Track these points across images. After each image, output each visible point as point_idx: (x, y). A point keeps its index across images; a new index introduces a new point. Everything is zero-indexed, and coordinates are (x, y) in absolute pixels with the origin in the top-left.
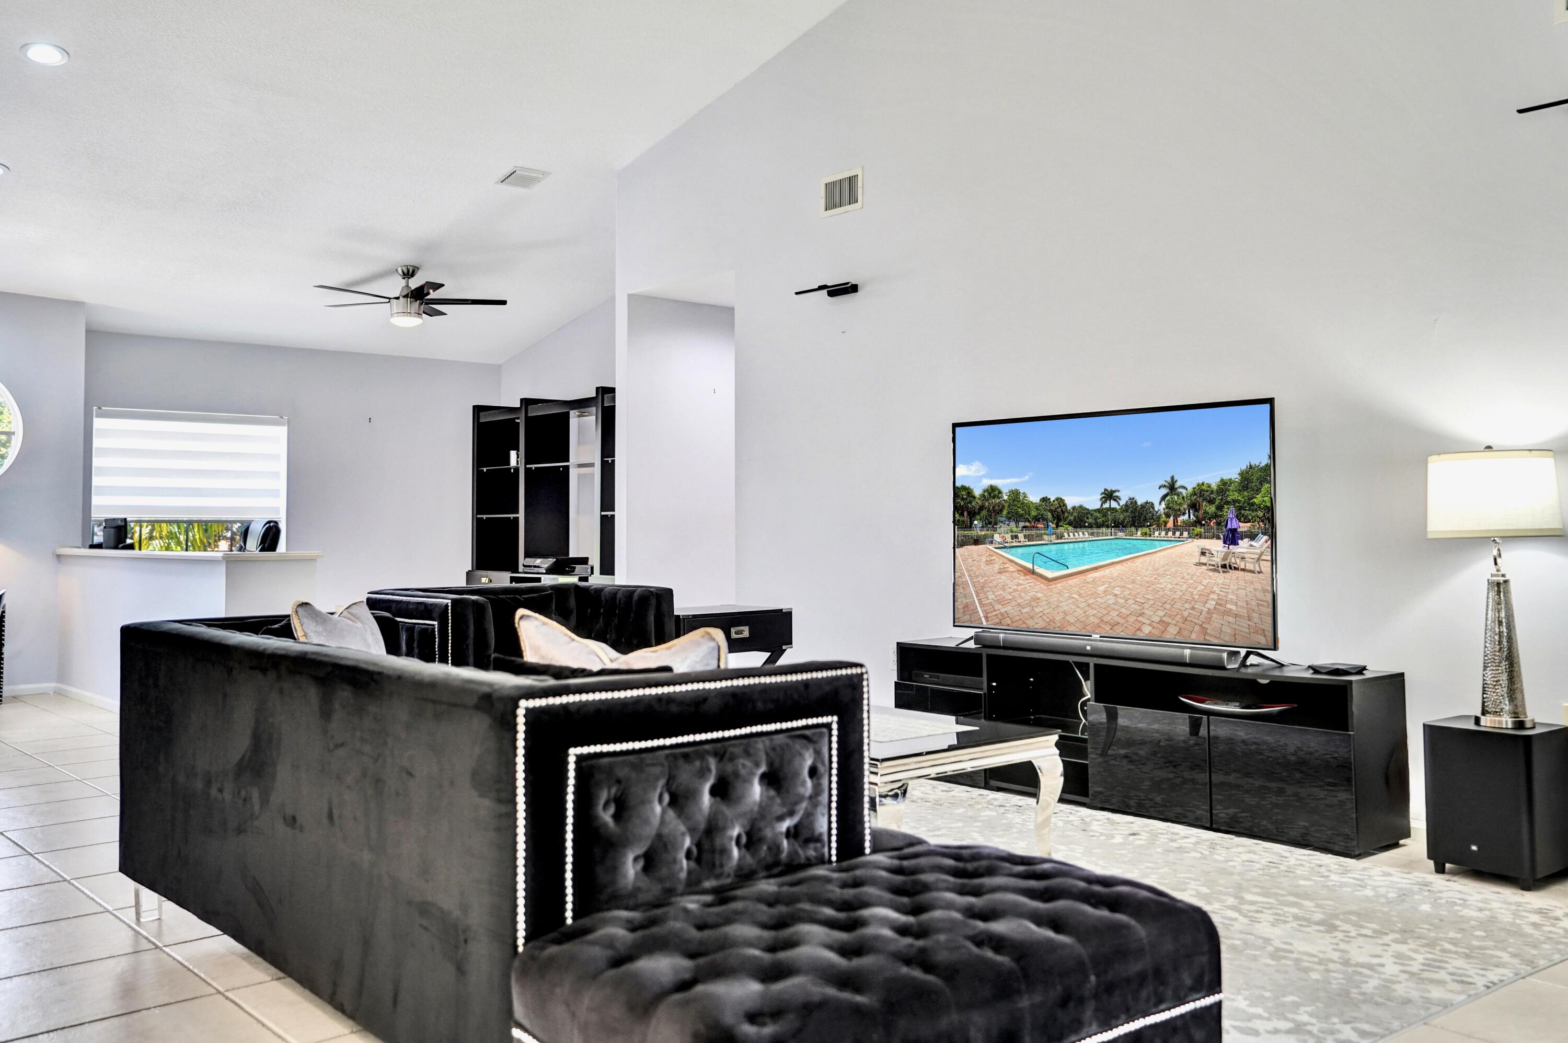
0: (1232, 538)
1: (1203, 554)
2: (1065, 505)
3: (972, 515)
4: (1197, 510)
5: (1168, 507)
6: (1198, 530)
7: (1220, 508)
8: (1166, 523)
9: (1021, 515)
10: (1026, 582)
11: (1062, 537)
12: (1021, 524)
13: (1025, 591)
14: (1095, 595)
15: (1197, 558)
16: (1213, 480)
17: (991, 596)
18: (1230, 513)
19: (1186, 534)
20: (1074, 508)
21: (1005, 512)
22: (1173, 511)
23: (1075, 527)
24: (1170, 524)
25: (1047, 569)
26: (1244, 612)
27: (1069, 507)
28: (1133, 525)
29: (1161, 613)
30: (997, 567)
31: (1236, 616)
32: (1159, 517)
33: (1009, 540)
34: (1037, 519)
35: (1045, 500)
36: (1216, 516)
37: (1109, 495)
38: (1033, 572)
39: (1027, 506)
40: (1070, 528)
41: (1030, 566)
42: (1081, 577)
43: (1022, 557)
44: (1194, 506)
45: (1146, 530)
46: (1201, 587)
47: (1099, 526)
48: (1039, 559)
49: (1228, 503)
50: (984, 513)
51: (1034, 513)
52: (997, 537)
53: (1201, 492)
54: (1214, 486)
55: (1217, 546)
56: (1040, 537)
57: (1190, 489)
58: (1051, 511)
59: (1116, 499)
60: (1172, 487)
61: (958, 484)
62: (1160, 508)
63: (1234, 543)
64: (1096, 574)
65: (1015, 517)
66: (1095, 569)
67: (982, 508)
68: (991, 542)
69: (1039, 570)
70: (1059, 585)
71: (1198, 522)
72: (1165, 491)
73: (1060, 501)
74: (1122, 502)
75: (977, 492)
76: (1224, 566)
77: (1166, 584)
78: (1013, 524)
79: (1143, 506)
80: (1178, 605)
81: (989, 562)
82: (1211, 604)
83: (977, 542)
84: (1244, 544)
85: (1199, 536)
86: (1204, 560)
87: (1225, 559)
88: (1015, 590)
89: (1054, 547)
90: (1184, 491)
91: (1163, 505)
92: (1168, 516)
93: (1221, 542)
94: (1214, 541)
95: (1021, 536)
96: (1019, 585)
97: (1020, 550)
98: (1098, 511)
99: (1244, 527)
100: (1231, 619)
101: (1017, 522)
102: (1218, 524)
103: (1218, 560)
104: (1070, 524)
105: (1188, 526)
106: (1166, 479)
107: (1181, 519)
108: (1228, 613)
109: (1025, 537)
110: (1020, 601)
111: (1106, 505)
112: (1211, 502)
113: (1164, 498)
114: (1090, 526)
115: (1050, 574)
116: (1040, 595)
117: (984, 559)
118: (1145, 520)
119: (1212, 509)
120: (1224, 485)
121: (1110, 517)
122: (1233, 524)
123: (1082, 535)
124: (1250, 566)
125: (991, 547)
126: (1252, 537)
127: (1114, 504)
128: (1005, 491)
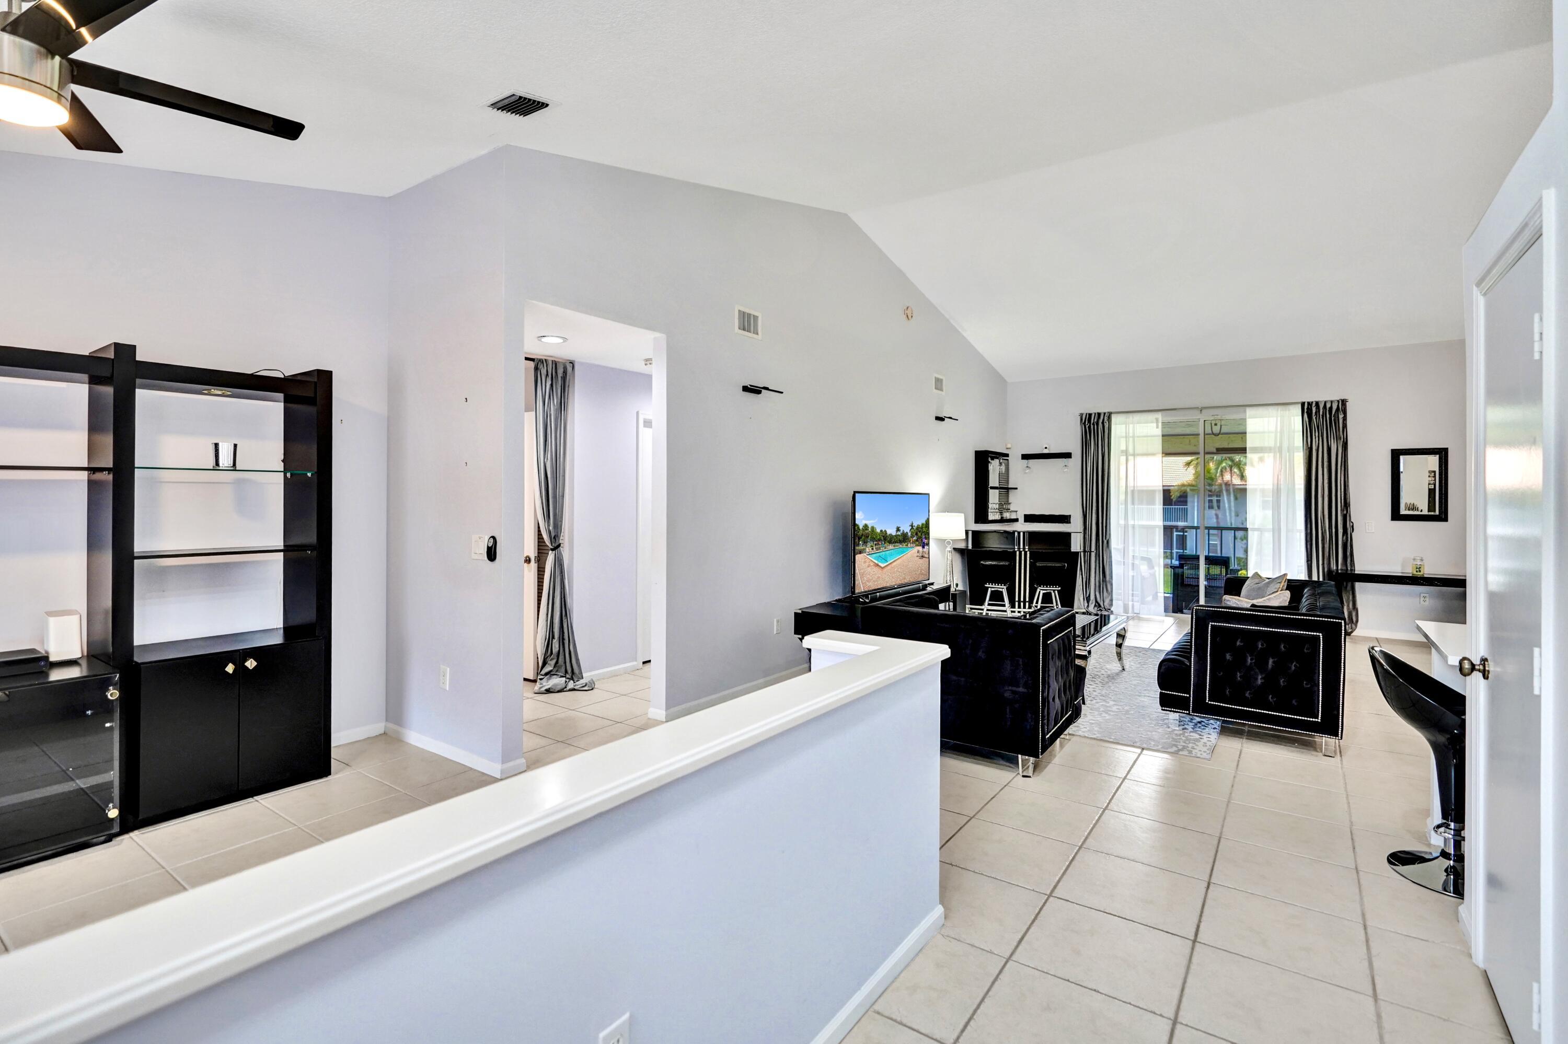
2: (886, 533)
3: (859, 538)
9: (875, 539)
10: (876, 569)
11: (886, 548)
12: (875, 543)
13: (875, 574)
14: (894, 572)
17: (865, 579)
21: (870, 537)
22: (912, 536)
23: (889, 543)
24: (911, 541)
26: (925, 573)
27: (888, 534)
28: (904, 542)
30: (867, 564)
32: (909, 538)
33: (871, 550)
34: (879, 540)
35: (881, 531)
37: (898, 529)
38: (878, 565)
39: (877, 534)
41: (877, 562)
42: (890, 565)
45: (907, 543)
47: (896, 542)
50: (863, 537)
51: (878, 537)
52: (867, 549)
54: (920, 526)
55: (920, 548)
56: (880, 548)
58: (883, 536)
60: (912, 526)
61: (855, 523)
62: (909, 534)
65: (873, 539)
66: (894, 561)
67: (862, 535)
68: (865, 552)
70: (885, 570)
71: (917, 540)
73: (885, 531)
74: (901, 532)
75: (861, 527)
77: (910, 564)
78: (872, 543)
79: (906, 534)
81: (865, 562)
82: (919, 571)
83: (860, 552)
88: (872, 574)
95: (874, 548)
96: (874, 571)
97: (874, 555)
98: (896, 536)
109: (876, 549)
110: (873, 579)
111: (898, 533)
113: (910, 530)
114: (893, 543)
115: (882, 565)
116: (880, 575)
117: (863, 560)
118: (906, 539)
121: (898, 538)
122: (923, 540)
123: (891, 547)
125: (865, 554)
128: (870, 526)
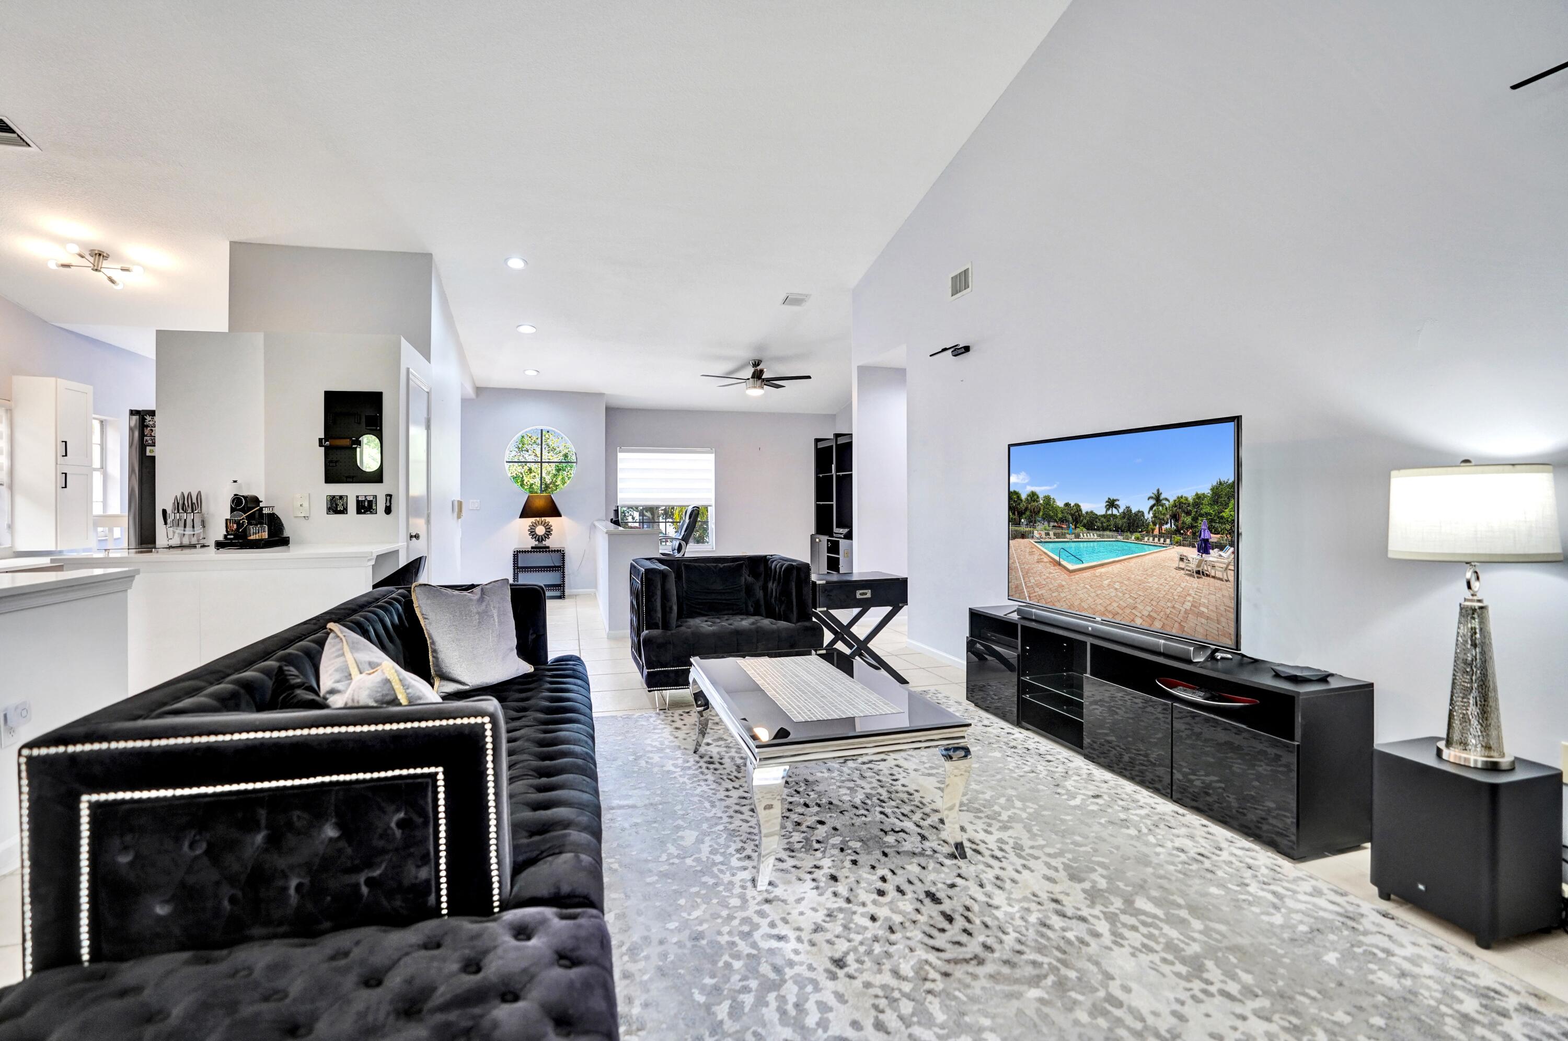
0: (1205, 547)
1: (1182, 559)
2: (1081, 510)
3: (1021, 514)
4: (1177, 520)
5: (1155, 516)
6: (1178, 538)
7: (1195, 519)
8: (1153, 530)
9: (1051, 517)
10: (1055, 571)
11: (1078, 536)
12: (1052, 524)
13: (1055, 579)
14: (1101, 587)
15: (1177, 563)
16: (1189, 494)
17: (1033, 581)
18: (1203, 524)
19: (1168, 541)
20: (1087, 513)
21: (1041, 514)
22: (1159, 520)
23: (1088, 529)
24: (1156, 532)
25: (1069, 562)
26: (1213, 616)
27: (1084, 512)
28: (1129, 530)
29: (1149, 609)
30: (1036, 557)
31: (1208, 618)
32: (1148, 525)
33: (1044, 536)
34: (1063, 520)
35: (1067, 505)
36: (1192, 527)
37: (1111, 504)
38: (1059, 564)
39: (1055, 509)
40: (1084, 529)
41: (1057, 558)
42: (1092, 571)
43: (1052, 551)
44: (1175, 517)
45: (1138, 535)
46: (1180, 589)
47: (1104, 529)
48: (1063, 553)
49: (1202, 515)
50: (1028, 513)
51: (1060, 515)
52: (1036, 534)
53: (1180, 504)
54: (1191, 500)
55: (1192, 553)
56: (1064, 535)
57: (1172, 501)
58: (1072, 515)
59: (1117, 507)
60: (1158, 499)
61: (1012, 490)
62: (1149, 516)
63: (1206, 552)
64: (1103, 570)
65: (1048, 518)
66: (1102, 565)
67: (1026, 509)
68: (1033, 537)
69: (1063, 563)
70: (1077, 576)
71: (1177, 531)
72: (1152, 502)
73: (1077, 506)
74: (1121, 510)
75: (1024, 497)
76: (1198, 572)
77: (1153, 582)
78: (1046, 523)
79: (1136, 514)
80: (1162, 603)
81: (1031, 553)
82: (1188, 605)
83: (1023, 536)
84: (1214, 553)
85: (1179, 544)
86: (1182, 565)
87: (1199, 566)
88: (1048, 577)
89: (1073, 545)
90: (1167, 503)
91: (1151, 515)
92: (1155, 524)
93: (1195, 550)
94: (1190, 549)
95: (1051, 533)
96: (1050, 573)
97: (1051, 545)
98: (1104, 516)
99: (1214, 538)
100: (1203, 621)
101: (1049, 522)
102: (1194, 534)
103: (1193, 566)
104: (1084, 526)
105: (1169, 534)
106: (1152, 492)
107: (1164, 527)
108: (1201, 614)
109: (1055, 534)
110: (1051, 586)
111: (1109, 512)
112: (1188, 513)
113: (1151, 508)
114: (1098, 530)
115: (1071, 567)
116: (1064, 583)
117: (1028, 550)
118: (1138, 527)
119: (1188, 520)
120: (1199, 498)
121: (1112, 523)
122: (1206, 534)
123: (1093, 536)
124: (1219, 575)
125: (1032, 541)
126: (1221, 547)
127: (1115, 512)
128: (1041, 496)
